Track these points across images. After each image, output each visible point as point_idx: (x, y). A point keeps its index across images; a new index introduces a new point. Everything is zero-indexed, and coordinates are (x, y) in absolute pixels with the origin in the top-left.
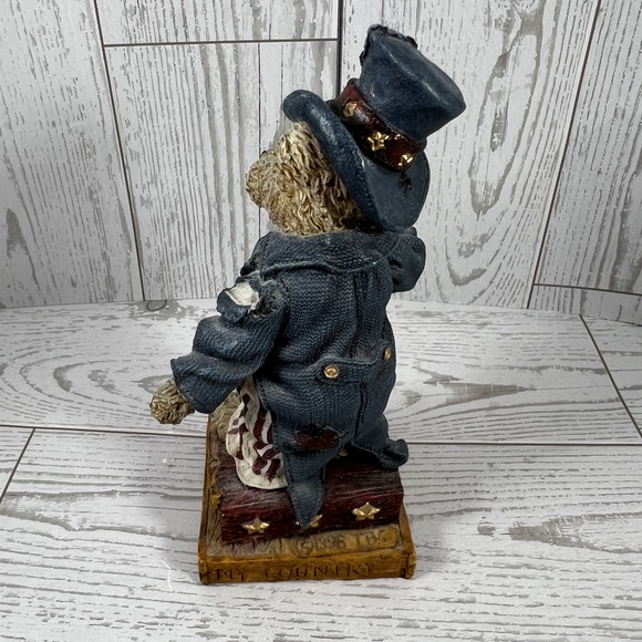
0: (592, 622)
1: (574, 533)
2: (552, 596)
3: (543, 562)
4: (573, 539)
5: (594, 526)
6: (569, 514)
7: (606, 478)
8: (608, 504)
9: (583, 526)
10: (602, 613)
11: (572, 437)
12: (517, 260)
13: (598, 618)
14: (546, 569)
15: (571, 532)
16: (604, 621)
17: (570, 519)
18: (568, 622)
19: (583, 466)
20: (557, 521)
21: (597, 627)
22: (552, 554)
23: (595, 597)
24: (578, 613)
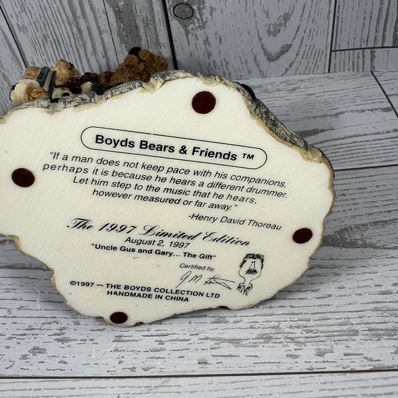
0: (372, 306)
1: (359, 238)
2: (340, 288)
3: (333, 262)
4: (359, 242)
5: (377, 230)
6: (357, 223)
7: (389, 192)
8: (389, 212)
9: (368, 231)
10: (381, 298)
11: (362, 162)
12: (315, 33)
13: (377, 302)
14: (335, 267)
15: (358, 236)
16: (382, 305)
17: (357, 227)
18: (351, 308)
19: (370, 184)
20: (346, 229)
21: (376, 309)
22: (340, 256)
23: (376, 286)
24: (360, 300)
